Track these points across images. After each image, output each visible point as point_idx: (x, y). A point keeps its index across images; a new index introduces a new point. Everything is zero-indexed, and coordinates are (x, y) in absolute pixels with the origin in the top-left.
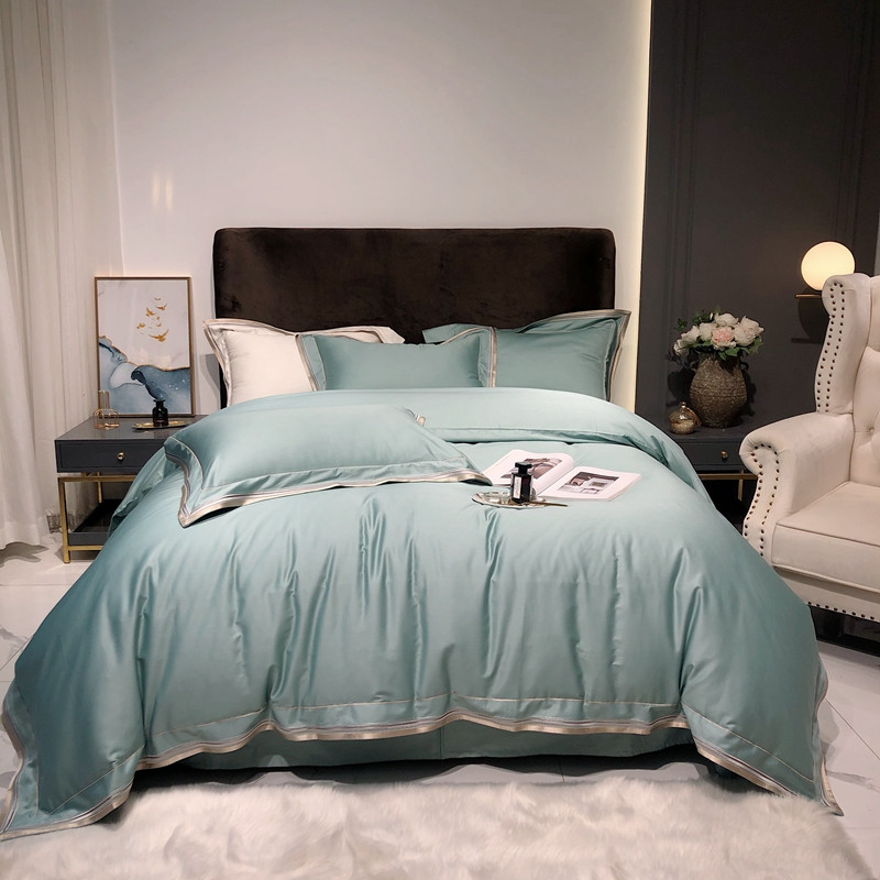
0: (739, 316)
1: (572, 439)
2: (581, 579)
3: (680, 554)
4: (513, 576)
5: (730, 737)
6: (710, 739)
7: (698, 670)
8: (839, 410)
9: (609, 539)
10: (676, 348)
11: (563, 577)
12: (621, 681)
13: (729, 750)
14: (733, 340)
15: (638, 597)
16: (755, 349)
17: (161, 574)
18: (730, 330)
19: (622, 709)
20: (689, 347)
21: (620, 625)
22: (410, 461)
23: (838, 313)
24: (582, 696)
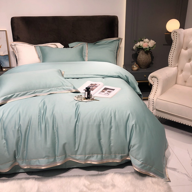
0: (150, 39)
1: (104, 77)
2: (102, 123)
3: (129, 115)
4: (83, 123)
5: (141, 164)
6: (136, 165)
7: (133, 146)
8: (174, 66)
9: (110, 111)
10: (134, 48)
11: (97, 123)
12: (113, 149)
13: (141, 168)
14: (148, 46)
15: (117, 127)
16: (154, 48)
18: (147, 43)
19: (113, 156)
20: (137, 48)
21: (112, 135)
22: (57, 87)
23: (175, 40)
24: (102, 154)
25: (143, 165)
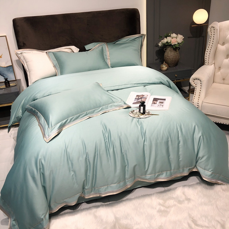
0: (177, 34)
2: (169, 139)
3: (195, 127)
4: (151, 141)
5: (212, 174)
6: (206, 175)
7: (202, 158)
8: (211, 63)
11: (165, 139)
12: (181, 164)
13: (212, 178)
14: (177, 42)
16: (182, 43)
17: (45, 160)
18: (176, 39)
19: (181, 170)
20: (164, 44)
21: (181, 149)
22: (107, 104)
23: (212, 36)
24: (171, 170)
25: (213, 175)
